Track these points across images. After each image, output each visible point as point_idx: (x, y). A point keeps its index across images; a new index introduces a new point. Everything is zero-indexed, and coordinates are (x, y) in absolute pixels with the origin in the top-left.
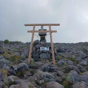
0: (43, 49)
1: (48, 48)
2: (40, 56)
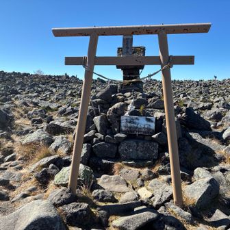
0: (132, 125)
1: (152, 122)
2: (120, 150)
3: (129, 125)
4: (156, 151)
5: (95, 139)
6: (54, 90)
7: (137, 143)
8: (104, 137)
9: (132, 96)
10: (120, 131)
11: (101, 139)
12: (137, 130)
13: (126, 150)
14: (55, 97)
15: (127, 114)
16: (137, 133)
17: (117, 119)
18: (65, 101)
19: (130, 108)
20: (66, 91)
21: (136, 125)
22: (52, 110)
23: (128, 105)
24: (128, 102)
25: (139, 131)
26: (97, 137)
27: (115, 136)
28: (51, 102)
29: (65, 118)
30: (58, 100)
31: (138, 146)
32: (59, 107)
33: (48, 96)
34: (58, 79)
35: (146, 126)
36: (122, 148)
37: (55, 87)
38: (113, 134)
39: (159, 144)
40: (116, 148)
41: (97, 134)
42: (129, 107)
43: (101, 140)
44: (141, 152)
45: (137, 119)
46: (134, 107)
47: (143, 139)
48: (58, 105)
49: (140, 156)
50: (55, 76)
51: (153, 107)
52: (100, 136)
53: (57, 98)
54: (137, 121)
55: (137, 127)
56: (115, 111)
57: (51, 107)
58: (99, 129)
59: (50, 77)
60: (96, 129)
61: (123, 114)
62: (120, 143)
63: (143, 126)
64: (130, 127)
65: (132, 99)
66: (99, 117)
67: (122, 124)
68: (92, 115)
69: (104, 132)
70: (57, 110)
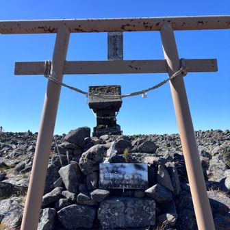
0: (116, 176)
1: (144, 169)
2: (100, 215)
3: (112, 176)
4: (153, 213)
5: (61, 201)
6: (14, 146)
7: (125, 202)
8: (76, 196)
9: (110, 139)
10: (98, 186)
11: (70, 199)
12: (123, 182)
13: (109, 215)
14: (14, 152)
15: (106, 161)
16: (124, 188)
17: (94, 169)
18: (24, 157)
19: (111, 152)
20: (27, 147)
21: (121, 176)
22: (8, 167)
23: (106, 149)
24: (106, 145)
25: (126, 185)
26: (64, 197)
27: (92, 193)
28: (8, 158)
29: (22, 175)
30: (16, 155)
31: (126, 207)
32: (17, 163)
33: (5, 152)
34: (20, 136)
35: (136, 177)
36: (103, 212)
37: (16, 144)
38: (88, 190)
39: (156, 202)
40: (93, 212)
41: (64, 193)
42: (109, 153)
43: (70, 202)
44: (131, 216)
45: (122, 166)
46: (116, 151)
47: (133, 196)
48: (16, 161)
49: (130, 222)
50: (16, 133)
51: (141, 150)
52: (69, 195)
53: (16, 154)
54: (122, 170)
55: (123, 179)
56: (91, 156)
57: (7, 164)
58: (67, 184)
59: (11, 134)
60: (63, 185)
61: (102, 161)
62: (99, 203)
63: (131, 177)
64: (113, 180)
65: (111, 141)
66: (68, 167)
67: (101, 176)
68: (58, 166)
69: (74, 188)
70: (14, 167)
